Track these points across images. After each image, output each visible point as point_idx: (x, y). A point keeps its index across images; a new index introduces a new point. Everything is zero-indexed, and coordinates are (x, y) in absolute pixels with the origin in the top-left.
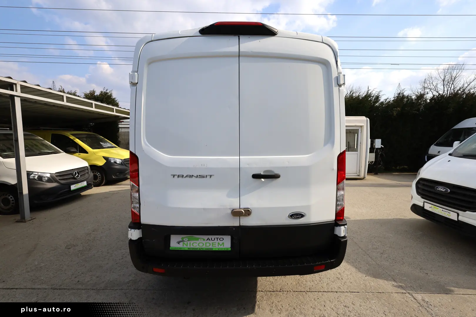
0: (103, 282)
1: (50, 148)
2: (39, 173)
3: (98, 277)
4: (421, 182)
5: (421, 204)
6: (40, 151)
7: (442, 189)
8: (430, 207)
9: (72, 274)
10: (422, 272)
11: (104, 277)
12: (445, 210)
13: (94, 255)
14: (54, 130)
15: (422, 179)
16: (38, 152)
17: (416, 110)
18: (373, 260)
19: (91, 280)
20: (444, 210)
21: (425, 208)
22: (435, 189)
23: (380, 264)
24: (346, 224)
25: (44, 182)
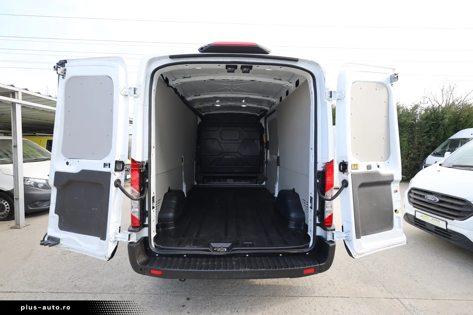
0: (100, 286)
1: (46, 154)
2: (35, 179)
3: (94, 282)
4: (412, 191)
5: (413, 213)
6: (36, 157)
7: (432, 198)
8: (421, 216)
9: (68, 278)
10: (412, 279)
11: (101, 281)
12: (435, 219)
13: (90, 261)
14: (49, 136)
15: (413, 189)
16: (34, 158)
17: (412, 120)
18: (365, 267)
19: (87, 284)
20: (433, 218)
21: (417, 217)
22: (425, 198)
23: (371, 271)
24: (334, 230)
25: (40, 188)
